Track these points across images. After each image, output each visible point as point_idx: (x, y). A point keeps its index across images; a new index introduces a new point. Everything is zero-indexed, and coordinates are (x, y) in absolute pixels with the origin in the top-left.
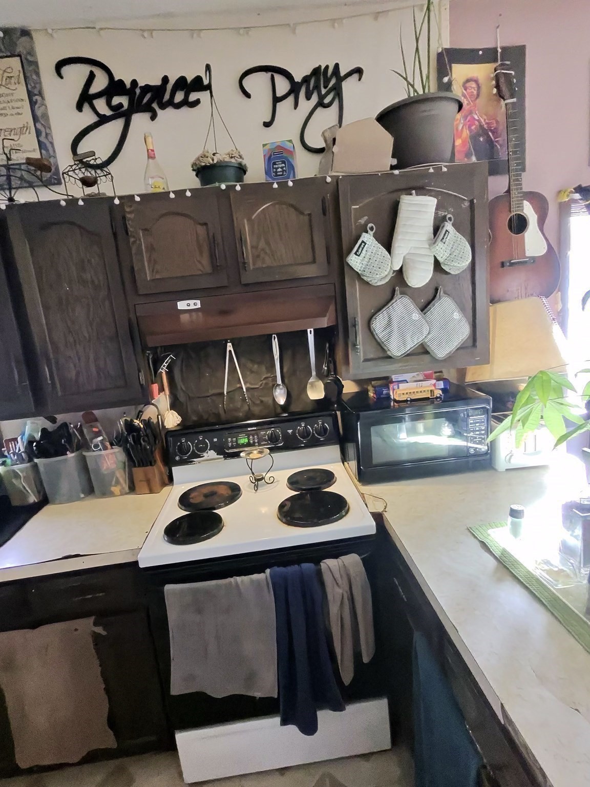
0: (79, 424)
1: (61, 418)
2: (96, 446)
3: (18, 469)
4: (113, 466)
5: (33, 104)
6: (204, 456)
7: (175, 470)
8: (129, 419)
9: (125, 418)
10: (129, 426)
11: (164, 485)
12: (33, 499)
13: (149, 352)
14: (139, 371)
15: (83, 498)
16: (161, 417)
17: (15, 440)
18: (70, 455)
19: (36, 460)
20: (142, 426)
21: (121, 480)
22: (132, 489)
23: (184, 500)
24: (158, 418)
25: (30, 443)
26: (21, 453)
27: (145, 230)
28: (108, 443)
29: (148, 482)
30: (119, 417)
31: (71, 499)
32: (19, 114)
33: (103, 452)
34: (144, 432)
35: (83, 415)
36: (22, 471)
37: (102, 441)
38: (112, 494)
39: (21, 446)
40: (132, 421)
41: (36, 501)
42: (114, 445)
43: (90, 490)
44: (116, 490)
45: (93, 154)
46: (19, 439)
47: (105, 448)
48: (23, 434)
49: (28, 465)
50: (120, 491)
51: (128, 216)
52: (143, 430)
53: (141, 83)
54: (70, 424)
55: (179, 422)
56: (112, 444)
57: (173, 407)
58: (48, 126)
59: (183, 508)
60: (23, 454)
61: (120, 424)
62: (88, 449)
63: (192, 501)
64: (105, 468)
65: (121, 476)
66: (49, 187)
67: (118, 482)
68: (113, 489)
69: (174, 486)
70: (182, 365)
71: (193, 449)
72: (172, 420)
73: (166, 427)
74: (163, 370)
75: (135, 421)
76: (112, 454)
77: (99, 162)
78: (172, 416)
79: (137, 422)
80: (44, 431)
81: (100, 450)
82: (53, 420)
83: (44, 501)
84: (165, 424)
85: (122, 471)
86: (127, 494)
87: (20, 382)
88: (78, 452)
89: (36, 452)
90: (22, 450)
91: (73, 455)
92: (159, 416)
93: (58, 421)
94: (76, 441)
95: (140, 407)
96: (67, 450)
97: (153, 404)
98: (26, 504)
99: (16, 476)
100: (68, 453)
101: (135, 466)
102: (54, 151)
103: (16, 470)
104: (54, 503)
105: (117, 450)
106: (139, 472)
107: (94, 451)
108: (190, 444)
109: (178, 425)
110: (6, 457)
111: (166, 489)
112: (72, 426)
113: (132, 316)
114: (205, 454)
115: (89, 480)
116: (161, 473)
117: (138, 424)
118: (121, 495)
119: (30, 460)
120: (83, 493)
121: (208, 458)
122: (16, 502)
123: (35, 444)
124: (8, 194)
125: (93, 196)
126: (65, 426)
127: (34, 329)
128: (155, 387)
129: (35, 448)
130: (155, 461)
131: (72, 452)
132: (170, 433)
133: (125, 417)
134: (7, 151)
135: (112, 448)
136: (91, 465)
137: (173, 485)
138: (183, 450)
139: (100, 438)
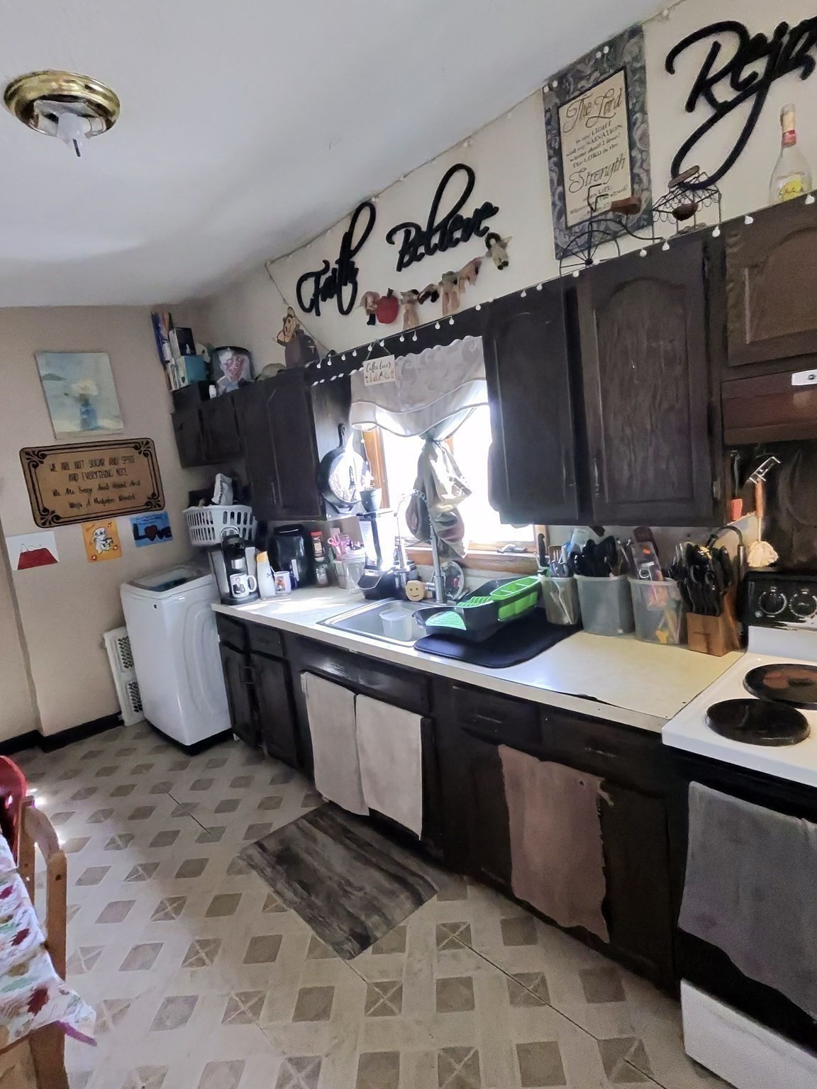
0: (629, 541)
1: (609, 530)
2: (645, 573)
3: (558, 583)
4: (663, 604)
5: (631, 125)
6: (805, 621)
7: (753, 630)
8: (693, 545)
9: (687, 543)
10: (692, 553)
11: (730, 647)
12: (567, 619)
13: (735, 451)
14: (714, 478)
15: (620, 634)
16: (744, 549)
17: (559, 548)
18: (613, 578)
19: (576, 576)
20: (710, 557)
21: (671, 624)
22: (684, 641)
23: (755, 678)
24: (739, 549)
25: (573, 554)
26: (562, 565)
27: (753, 267)
28: (660, 572)
29: (707, 636)
30: (680, 541)
31: (607, 631)
32: (613, 146)
33: (653, 583)
34: (712, 567)
35: (636, 532)
36: (561, 584)
37: (652, 568)
38: (655, 640)
39: (563, 557)
40: (697, 548)
41: (571, 623)
42: (668, 577)
43: (630, 627)
44: (662, 635)
45: (697, 168)
46: (563, 549)
47: (655, 578)
48: (568, 544)
49: (569, 579)
50: (667, 638)
51: (729, 251)
52: (710, 562)
53: (793, 24)
54: (618, 539)
55: (773, 561)
56: (665, 574)
57: (768, 536)
58: (645, 151)
59: (750, 689)
60: (564, 566)
61: (679, 548)
62: (634, 575)
63: (766, 682)
64: (651, 603)
65: (671, 618)
66: (634, 234)
67: (665, 625)
68: (658, 633)
69: (748, 654)
70: (793, 473)
71: (787, 606)
72: (762, 555)
73: (750, 565)
74: (758, 479)
75: (703, 548)
76: (662, 587)
77: (703, 178)
78: (762, 550)
79: (704, 550)
80: (590, 542)
81: (649, 579)
82: (600, 531)
83: (578, 626)
84: (749, 560)
85: (673, 613)
86: (673, 644)
87: (568, 481)
88: (623, 576)
89: (576, 567)
90: (564, 561)
91: (616, 578)
92: (741, 548)
93: (605, 533)
94: (622, 561)
95: (714, 530)
96: (610, 571)
97: (733, 528)
98: (560, 623)
99: (556, 590)
100: (611, 574)
101: (691, 610)
102: (649, 181)
103: (556, 584)
104: (586, 632)
105: (671, 583)
106: (695, 620)
107: (641, 579)
108: (784, 597)
109: (772, 565)
110: (548, 566)
111: (733, 654)
112: (619, 542)
113: (715, 399)
114: (807, 618)
115: (631, 614)
116: (728, 630)
117: (705, 554)
118: (668, 644)
119: (570, 575)
120: (622, 629)
121: (811, 626)
122: (552, 619)
123: (576, 556)
124: (586, 255)
125: (687, 232)
126: (611, 540)
127: (590, 421)
128: (738, 504)
129: (575, 562)
130: (722, 611)
131: (616, 575)
132: (754, 574)
133: (688, 541)
134: (592, 200)
135: (665, 580)
136: (636, 596)
137: (746, 651)
138: (769, 605)
139: (651, 564)
